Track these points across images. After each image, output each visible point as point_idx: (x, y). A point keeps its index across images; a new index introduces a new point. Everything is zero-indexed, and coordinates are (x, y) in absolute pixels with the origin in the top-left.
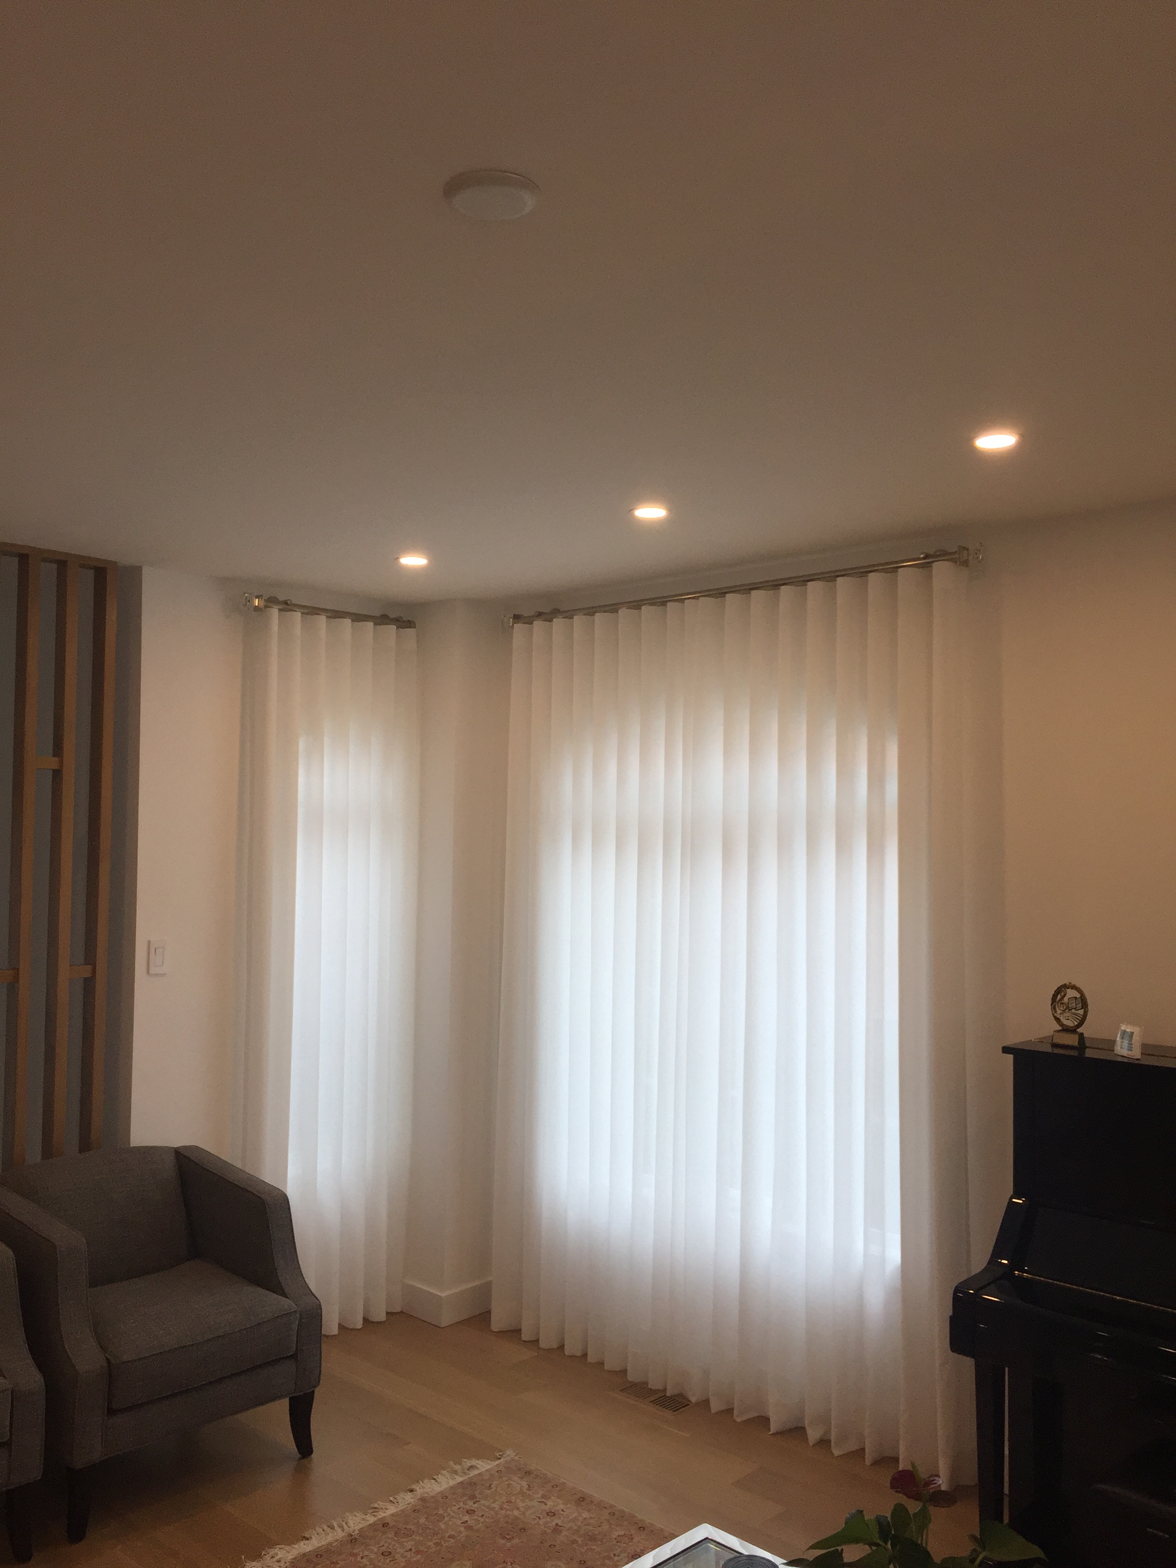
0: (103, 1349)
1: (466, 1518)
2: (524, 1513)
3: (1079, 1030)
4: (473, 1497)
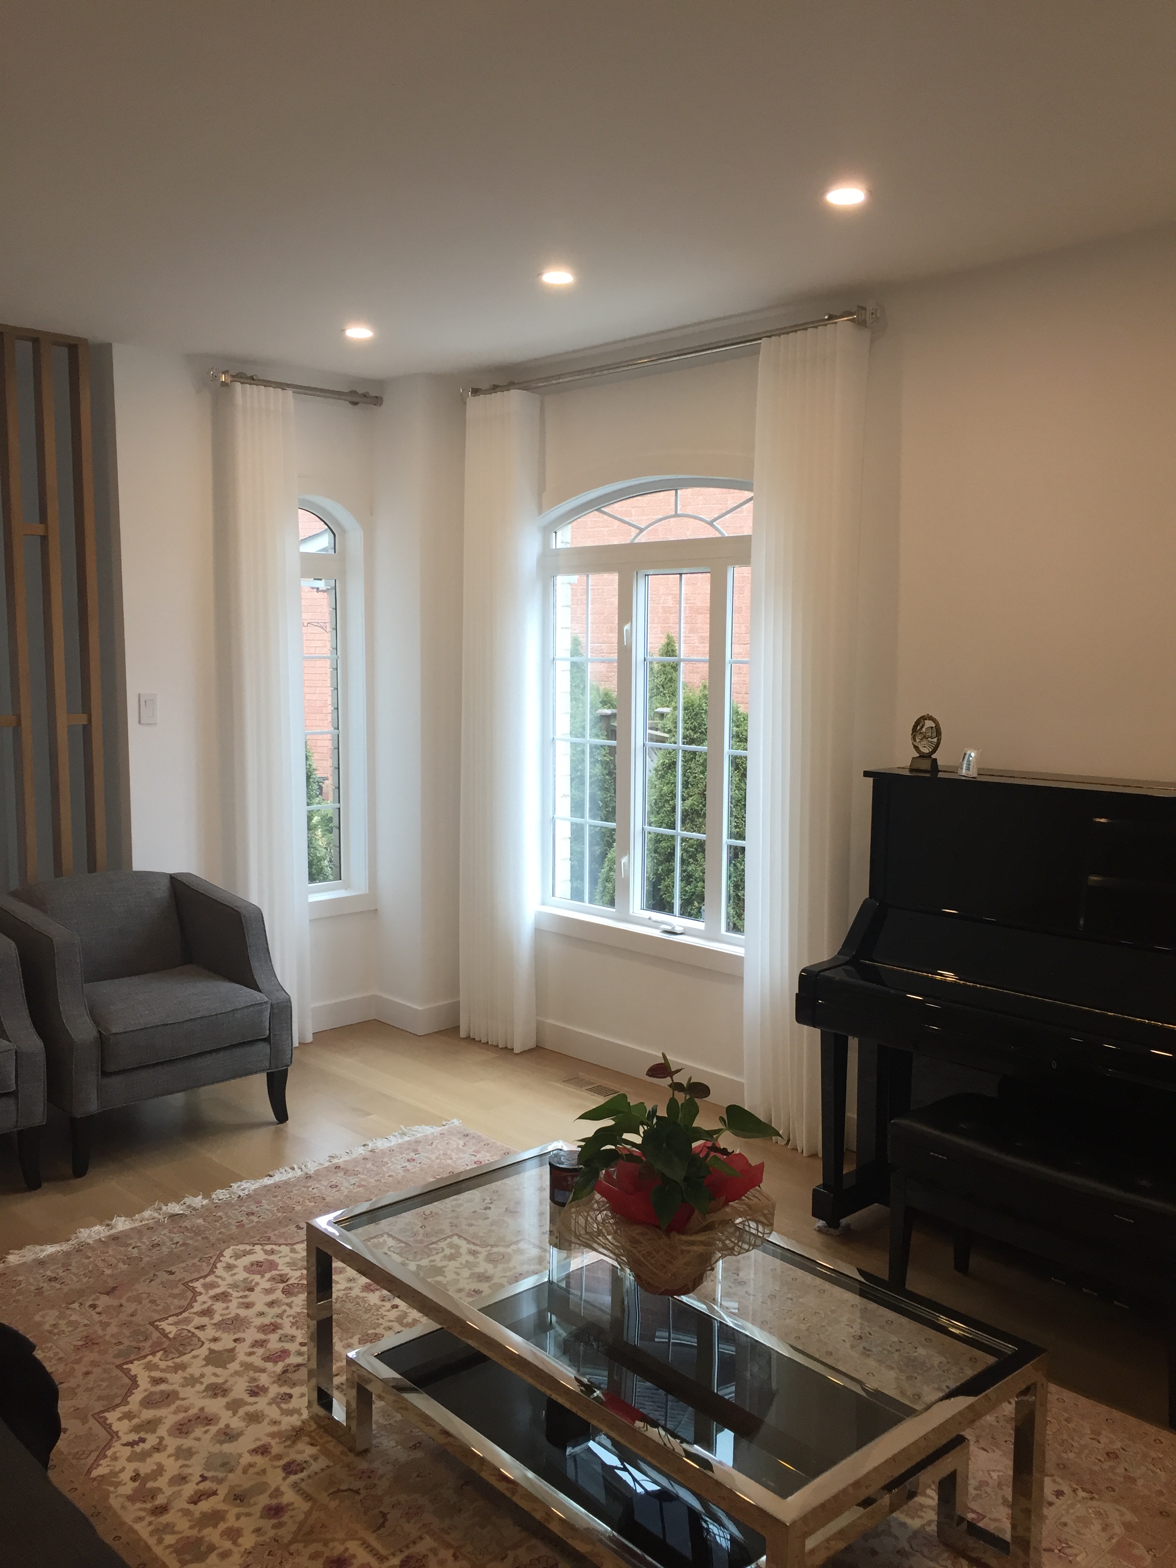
0: (97, 1023)
1: (407, 1164)
2: (455, 1162)
3: (934, 756)
4: (416, 1151)
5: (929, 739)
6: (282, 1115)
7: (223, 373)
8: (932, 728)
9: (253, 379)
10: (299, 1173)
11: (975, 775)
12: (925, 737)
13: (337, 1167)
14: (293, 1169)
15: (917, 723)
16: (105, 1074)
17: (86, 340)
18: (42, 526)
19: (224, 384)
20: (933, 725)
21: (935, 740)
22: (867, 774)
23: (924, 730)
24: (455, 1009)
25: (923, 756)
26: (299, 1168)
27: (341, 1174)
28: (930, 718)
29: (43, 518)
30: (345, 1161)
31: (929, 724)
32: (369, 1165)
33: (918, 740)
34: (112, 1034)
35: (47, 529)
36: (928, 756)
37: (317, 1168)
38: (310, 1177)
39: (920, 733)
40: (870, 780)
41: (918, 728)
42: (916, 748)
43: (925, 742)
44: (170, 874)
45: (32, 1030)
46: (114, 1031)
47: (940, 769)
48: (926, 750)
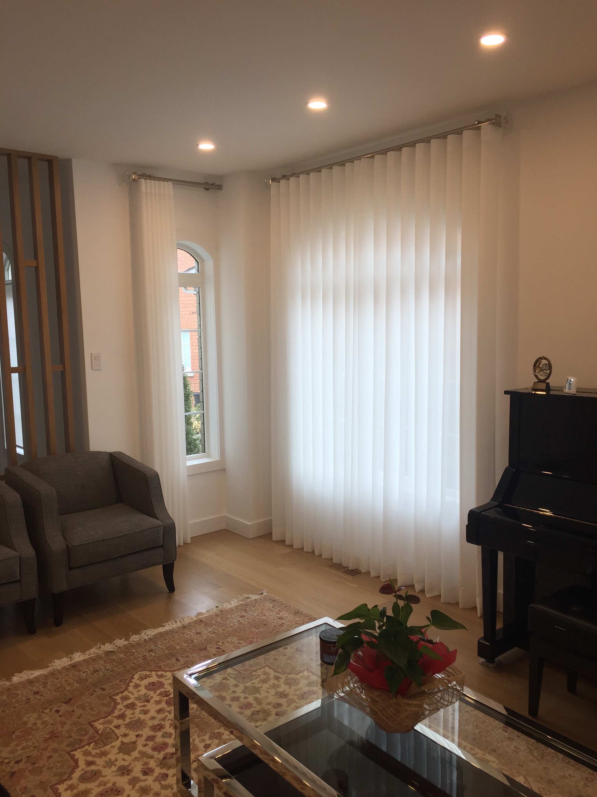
0: (65, 540)
1: (240, 619)
2: (268, 618)
3: (547, 381)
4: (245, 611)
5: (544, 371)
6: (171, 588)
7: (133, 174)
8: (546, 364)
9: (150, 177)
10: (179, 624)
11: (575, 392)
12: (542, 370)
13: (201, 621)
14: (176, 622)
15: (537, 361)
16: (70, 568)
17: (57, 158)
18: (35, 261)
19: (134, 180)
20: (547, 363)
21: (548, 371)
22: (506, 392)
23: (541, 365)
24: (269, 524)
25: (540, 381)
26: (180, 622)
27: (203, 625)
28: (545, 358)
29: (36, 257)
30: (205, 617)
31: (544, 362)
32: (219, 620)
33: (537, 372)
34: (74, 546)
35: (38, 263)
36: (544, 381)
37: (189, 621)
38: (186, 627)
39: (539, 367)
40: (509, 396)
41: (538, 364)
42: (536, 376)
43: (541, 373)
44: (109, 452)
45: (29, 544)
46: (75, 544)
47: (551, 389)
48: (542, 378)
